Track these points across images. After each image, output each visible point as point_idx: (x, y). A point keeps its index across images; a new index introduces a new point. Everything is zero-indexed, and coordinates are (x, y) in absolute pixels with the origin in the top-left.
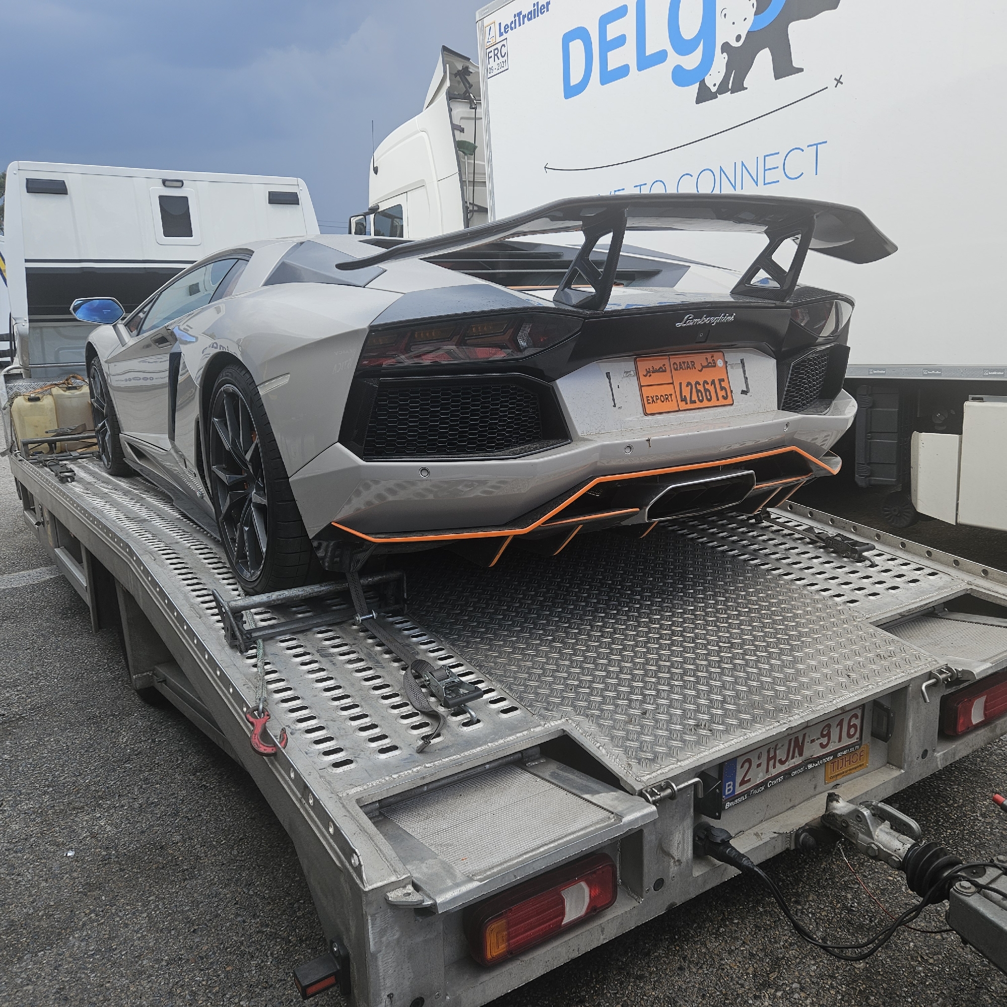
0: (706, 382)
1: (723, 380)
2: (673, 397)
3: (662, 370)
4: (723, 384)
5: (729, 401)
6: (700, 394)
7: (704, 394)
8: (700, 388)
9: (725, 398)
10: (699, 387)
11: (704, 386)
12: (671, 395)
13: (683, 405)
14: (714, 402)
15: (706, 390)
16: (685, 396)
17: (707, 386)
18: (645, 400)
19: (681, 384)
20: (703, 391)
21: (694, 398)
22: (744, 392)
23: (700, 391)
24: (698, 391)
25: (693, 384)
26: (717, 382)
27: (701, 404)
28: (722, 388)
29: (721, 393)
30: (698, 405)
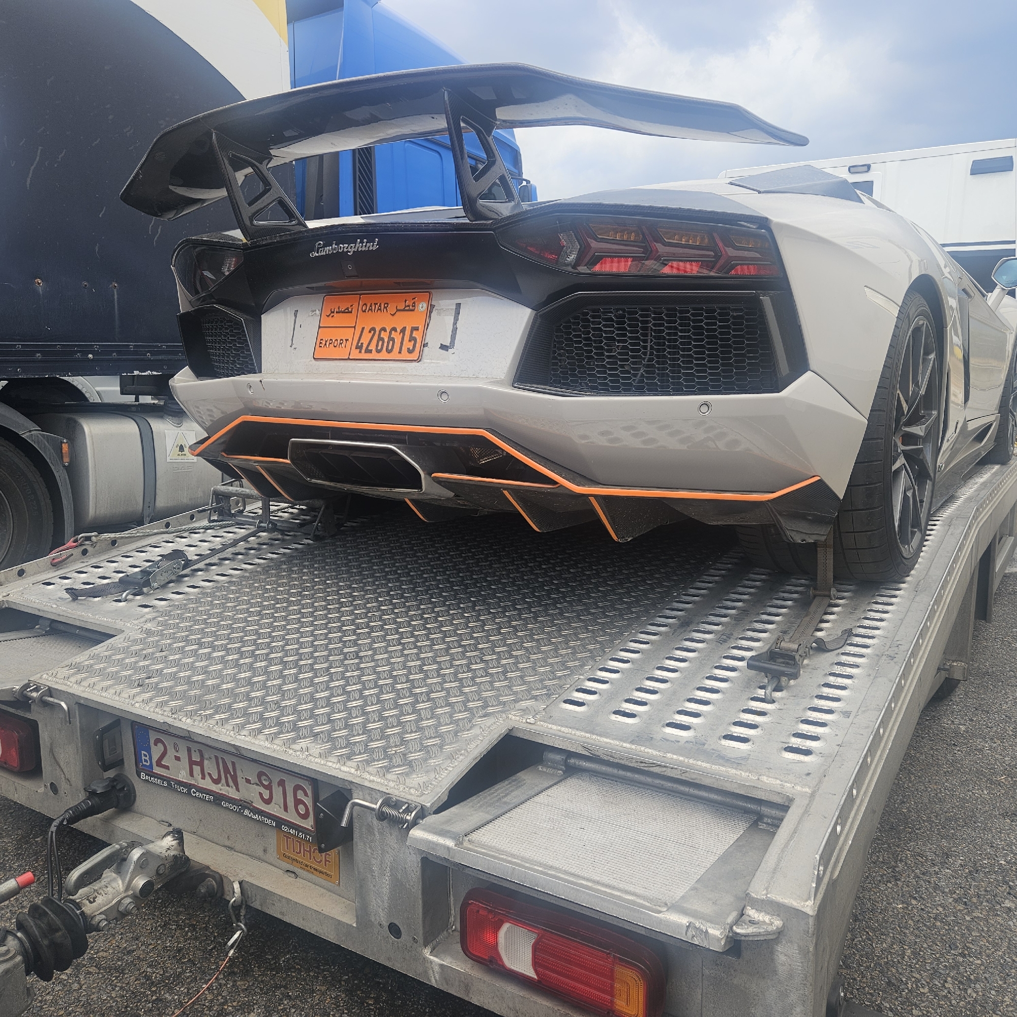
0: (394, 329)
1: (417, 329)
2: (349, 343)
3: (347, 311)
4: (415, 334)
5: (415, 356)
6: (380, 343)
7: (385, 345)
8: (385, 335)
9: (410, 351)
10: (383, 335)
11: (390, 333)
12: (347, 340)
13: (355, 354)
14: (395, 354)
15: (391, 339)
16: (362, 344)
17: (394, 334)
18: (318, 343)
19: (363, 328)
20: (386, 340)
21: (372, 347)
22: (444, 347)
23: (383, 340)
24: (380, 339)
25: (377, 330)
26: (408, 333)
27: (378, 354)
28: (413, 339)
29: (408, 345)
30: (374, 355)
